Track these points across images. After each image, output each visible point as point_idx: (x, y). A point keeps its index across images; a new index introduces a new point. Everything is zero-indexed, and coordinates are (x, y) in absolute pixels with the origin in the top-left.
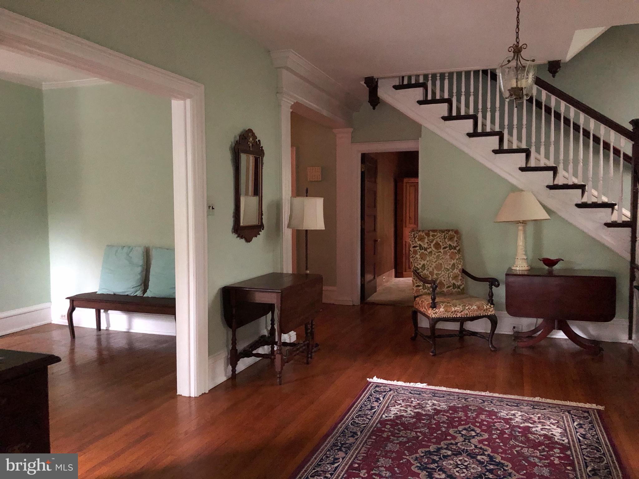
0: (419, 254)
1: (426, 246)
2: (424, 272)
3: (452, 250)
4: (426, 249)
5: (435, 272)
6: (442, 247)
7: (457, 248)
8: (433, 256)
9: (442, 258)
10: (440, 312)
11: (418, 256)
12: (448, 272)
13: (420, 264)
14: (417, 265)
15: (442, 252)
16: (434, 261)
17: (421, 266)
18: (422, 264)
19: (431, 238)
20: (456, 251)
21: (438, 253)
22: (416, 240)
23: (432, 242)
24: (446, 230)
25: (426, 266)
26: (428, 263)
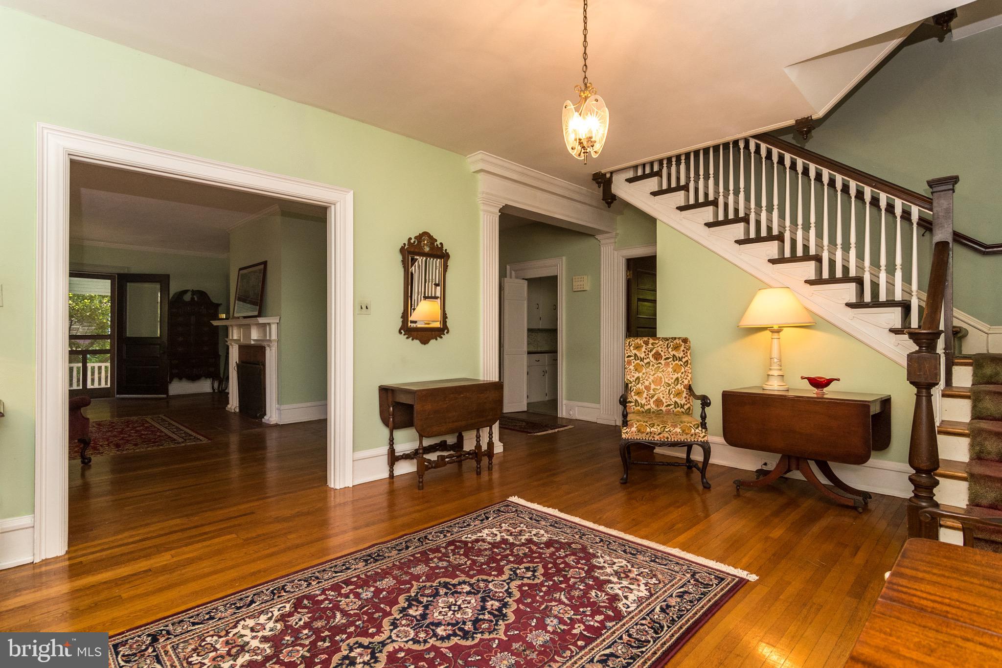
0: (633, 364)
1: (643, 355)
2: (637, 386)
3: (677, 362)
4: (642, 360)
5: (653, 386)
6: (664, 357)
7: (684, 360)
8: (650, 367)
9: (663, 371)
10: (632, 432)
11: (632, 367)
12: (668, 388)
13: (633, 376)
14: (630, 377)
15: (663, 364)
16: (652, 373)
17: (634, 379)
18: (636, 377)
19: (650, 346)
20: (682, 364)
21: (657, 364)
22: (632, 348)
23: (651, 351)
24: (672, 338)
25: (641, 379)
26: (644, 376)
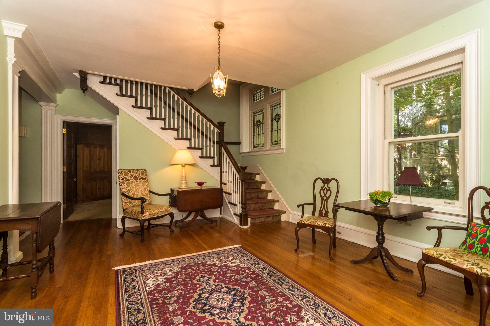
0: (125, 183)
1: (129, 178)
2: (129, 194)
3: (144, 180)
4: (129, 180)
5: (135, 193)
6: (139, 179)
7: (146, 179)
8: (134, 184)
9: (139, 185)
10: (147, 216)
11: (125, 185)
12: (142, 193)
13: (127, 189)
14: (125, 190)
15: (138, 181)
16: (134, 187)
17: (127, 190)
19: (132, 173)
20: (146, 181)
21: (136, 182)
22: (123, 175)
23: (133, 176)
24: (140, 169)
25: (130, 190)
26: (131, 189)
